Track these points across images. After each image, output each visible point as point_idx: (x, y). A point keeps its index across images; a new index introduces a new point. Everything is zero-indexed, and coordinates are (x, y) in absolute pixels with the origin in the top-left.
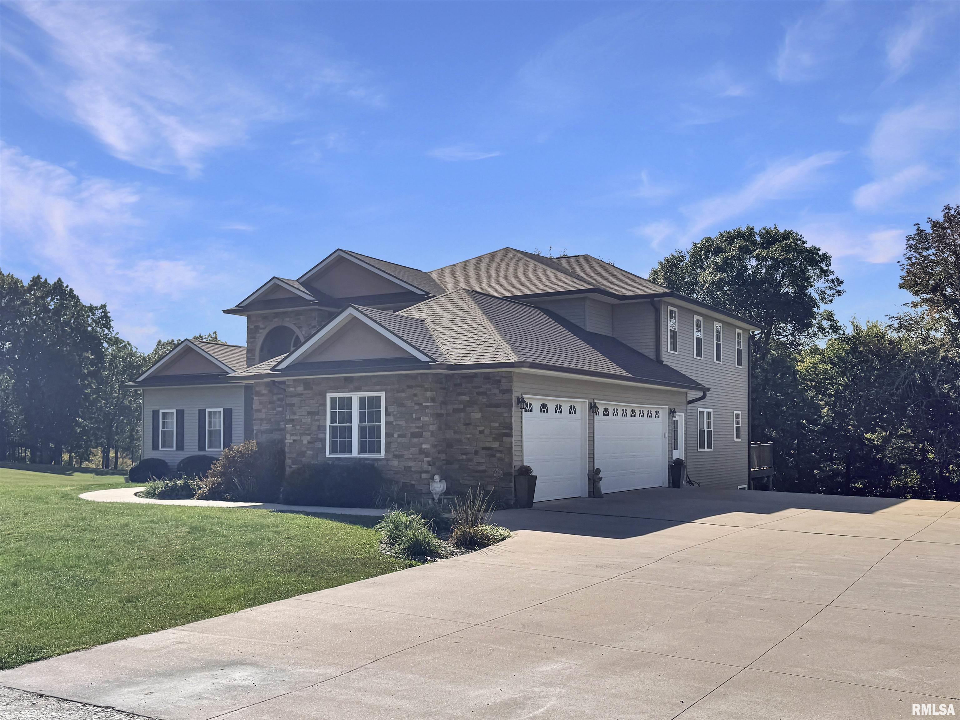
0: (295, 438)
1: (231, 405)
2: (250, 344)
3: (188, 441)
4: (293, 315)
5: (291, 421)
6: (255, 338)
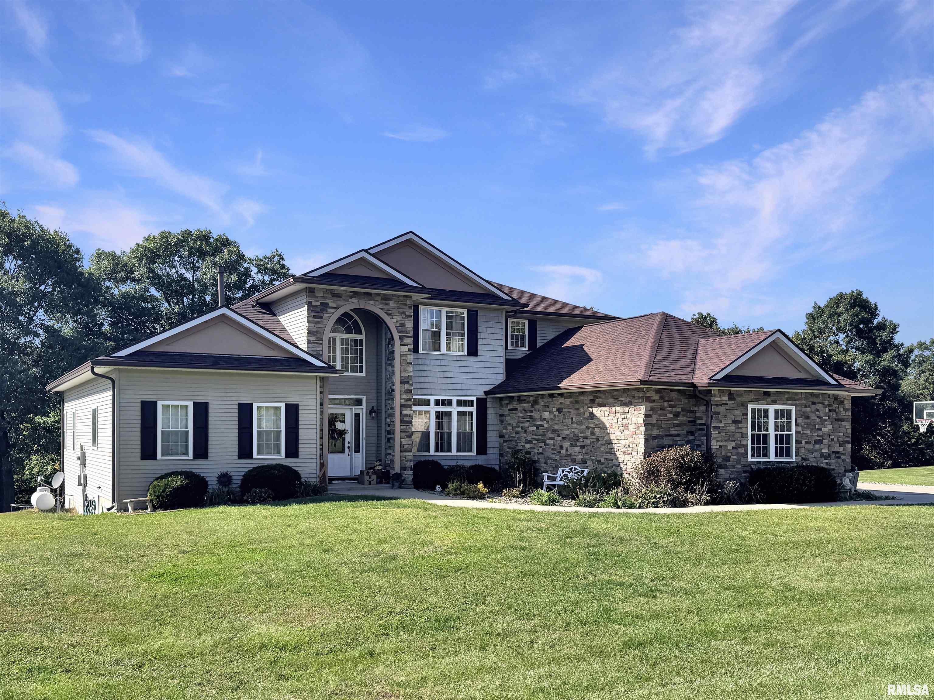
0: (721, 444)
1: (298, 400)
2: (313, 325)
3: (214, 446)
4: (378, 298)
5: (717, 428)
6: (321, 317)
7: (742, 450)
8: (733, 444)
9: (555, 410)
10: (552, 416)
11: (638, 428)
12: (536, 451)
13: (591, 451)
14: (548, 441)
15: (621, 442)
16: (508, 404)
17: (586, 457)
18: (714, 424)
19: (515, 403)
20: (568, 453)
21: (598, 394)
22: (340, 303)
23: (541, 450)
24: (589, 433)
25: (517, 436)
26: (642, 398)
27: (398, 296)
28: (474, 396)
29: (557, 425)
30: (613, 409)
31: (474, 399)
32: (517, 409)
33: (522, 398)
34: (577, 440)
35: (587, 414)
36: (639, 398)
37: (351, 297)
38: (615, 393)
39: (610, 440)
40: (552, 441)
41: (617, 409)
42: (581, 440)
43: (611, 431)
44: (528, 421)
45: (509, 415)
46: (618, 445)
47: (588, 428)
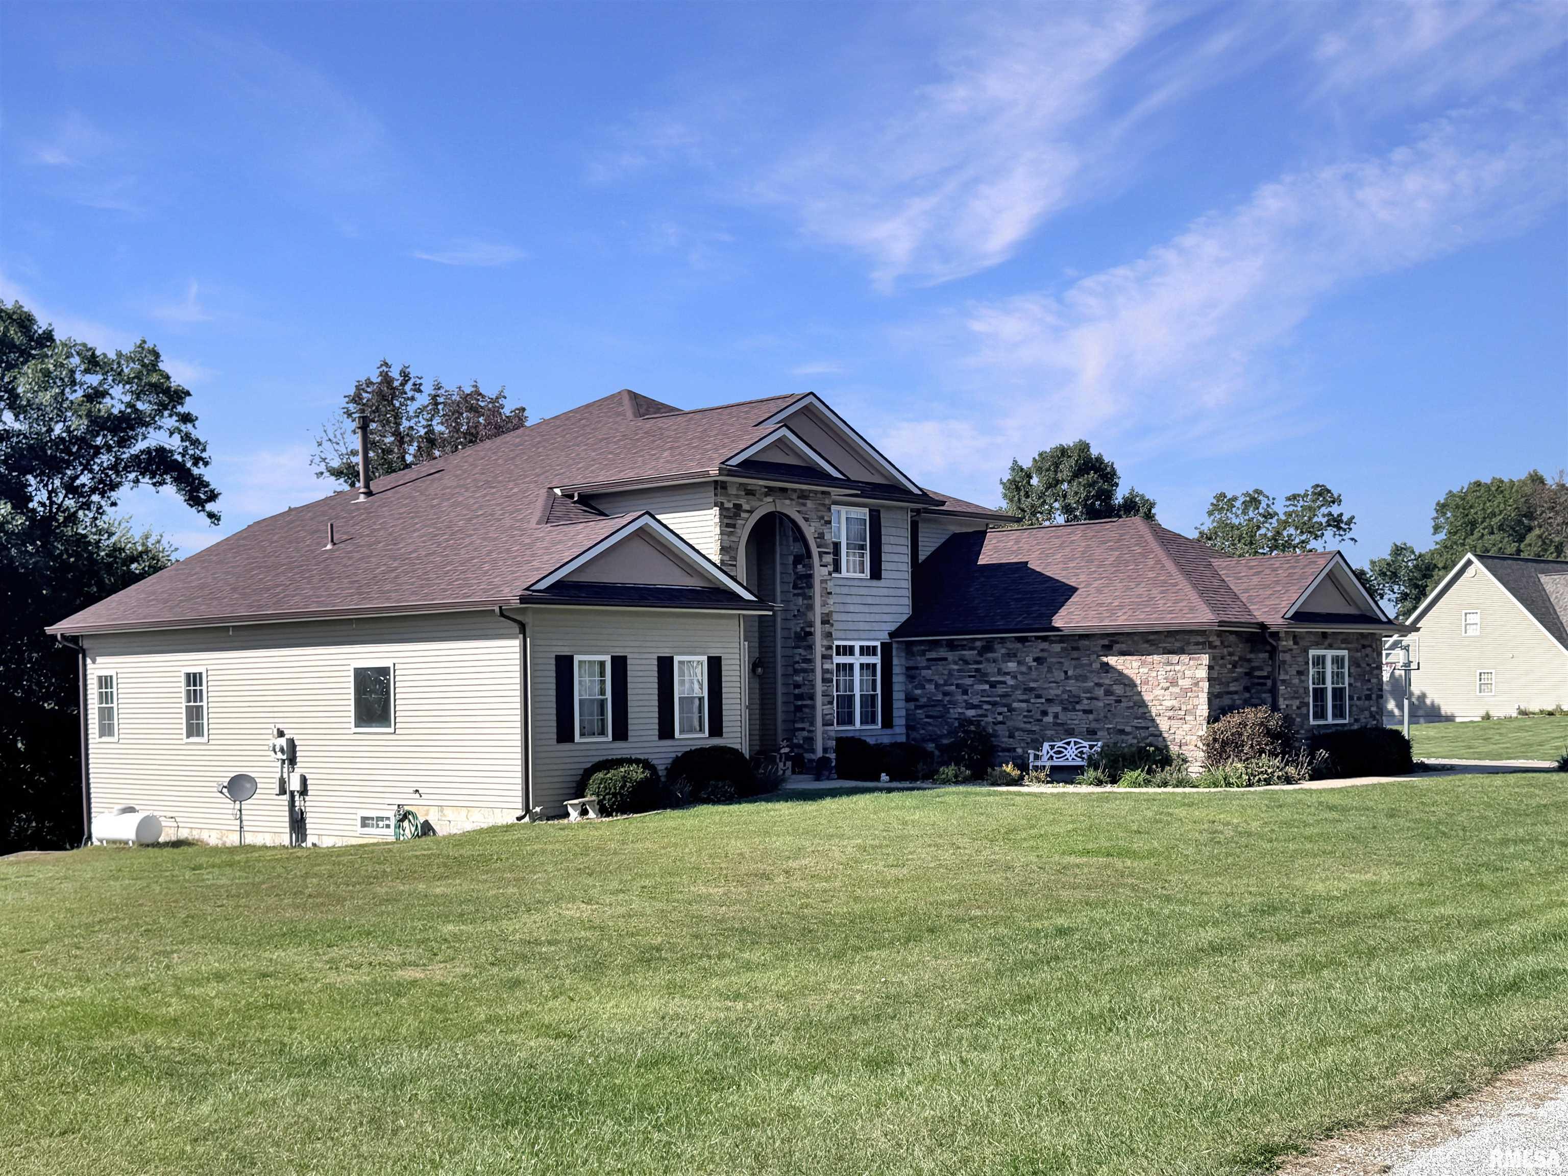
1: (720, 650)
2: (725, 537)
3: (636, 721)
4: (794, 496)
5: (1284, 681)
6: (734, 526)
7: (1304, 710)
8: (1298, 702)
9: (1029, 660)
10: (1024, 669)
11: (1196, 684)
12: (990, 719)
13: (1106, 717)
14: (1015, 705)
15: (1164, 703)
16: (926, 651)
17: (1094, 725)
18: (1282, 677)
19: (942, 650)
20: (1059, 721)
21: (1122, 639)
22: (756, 504)
23: (1000, 718)
24: (1102, 692)
25: (947, 698)
26: (1203, 643)
27: (816, 492)
28: (877, 640)
29: (1036, 681)
30: (1149, 659)
31: (878, 644)
32: (945, 659)
33: (956, 643)
34: (1077, 703)
35: (1096, 666)
36: (1197, 644)
37: (766, 495)
38: (1152, 637)
39: (1143, 701)
40: (1024, 705)
41: (1156, 657)
42: (1085, 702)
43: (1143, 689)
44: (970, 676)
45: (928, 668)
46: (1159, 707)
47: (1099, 685)
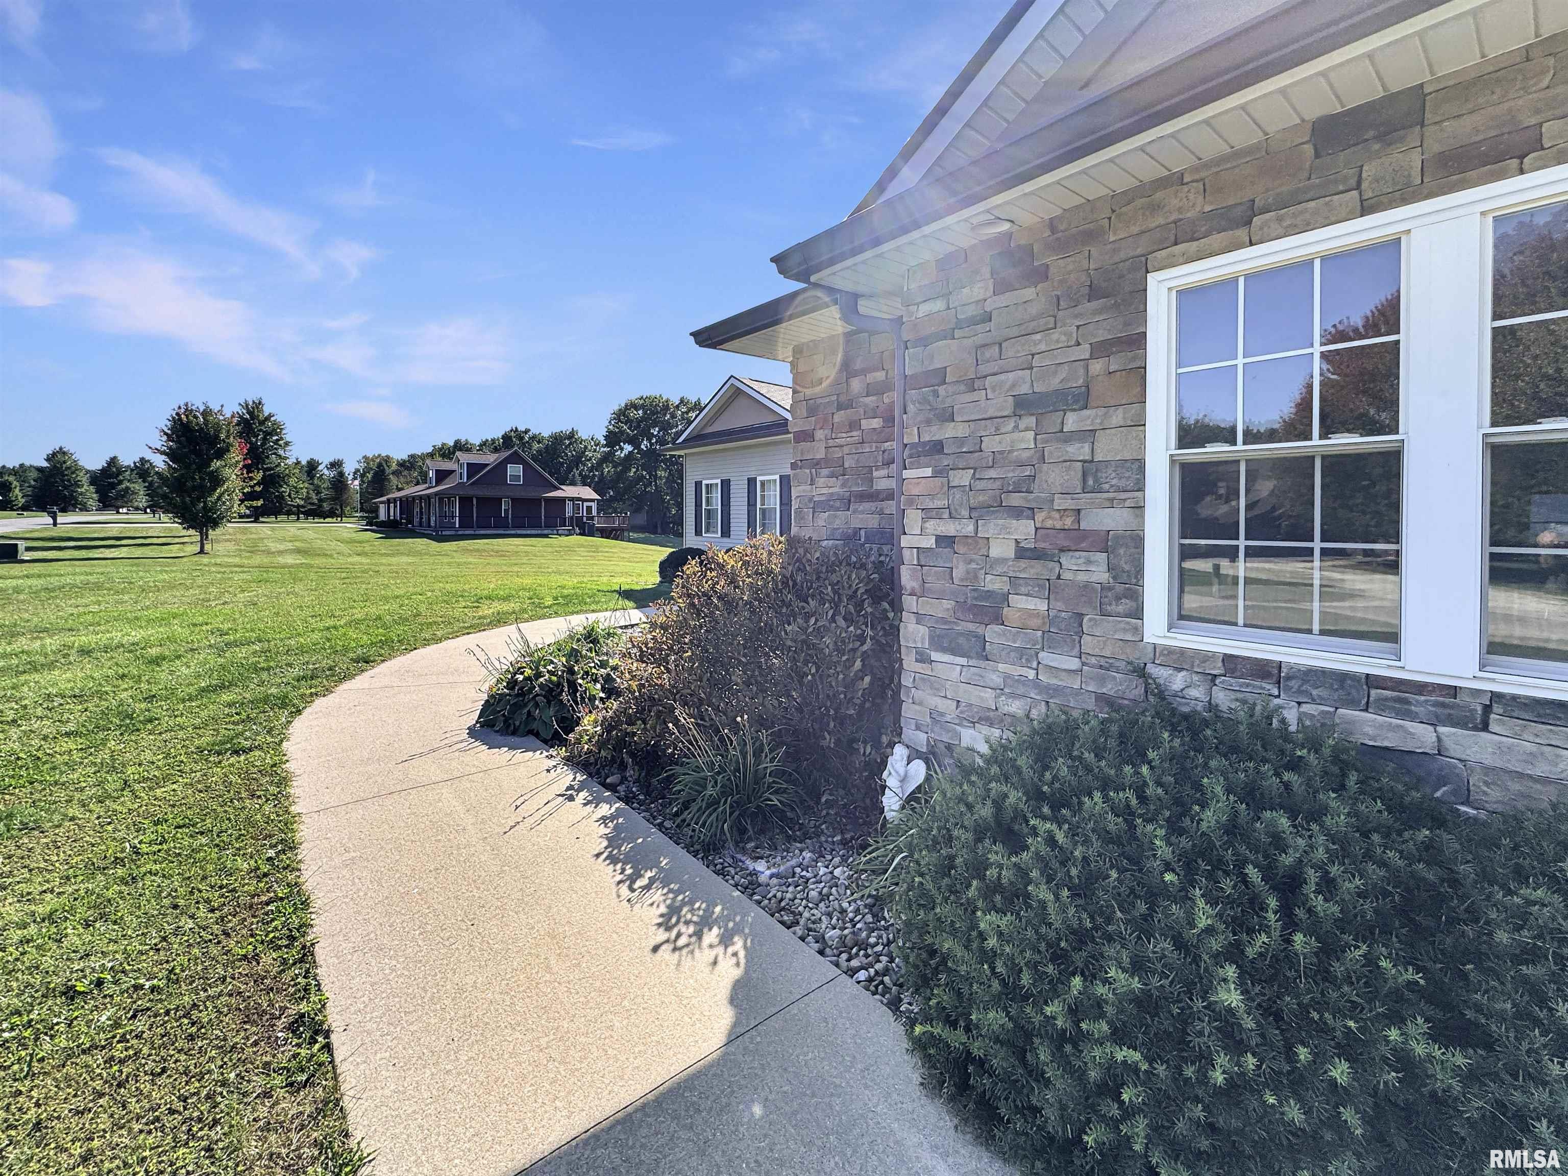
0: (949, 528)
8: (1024, 529)
